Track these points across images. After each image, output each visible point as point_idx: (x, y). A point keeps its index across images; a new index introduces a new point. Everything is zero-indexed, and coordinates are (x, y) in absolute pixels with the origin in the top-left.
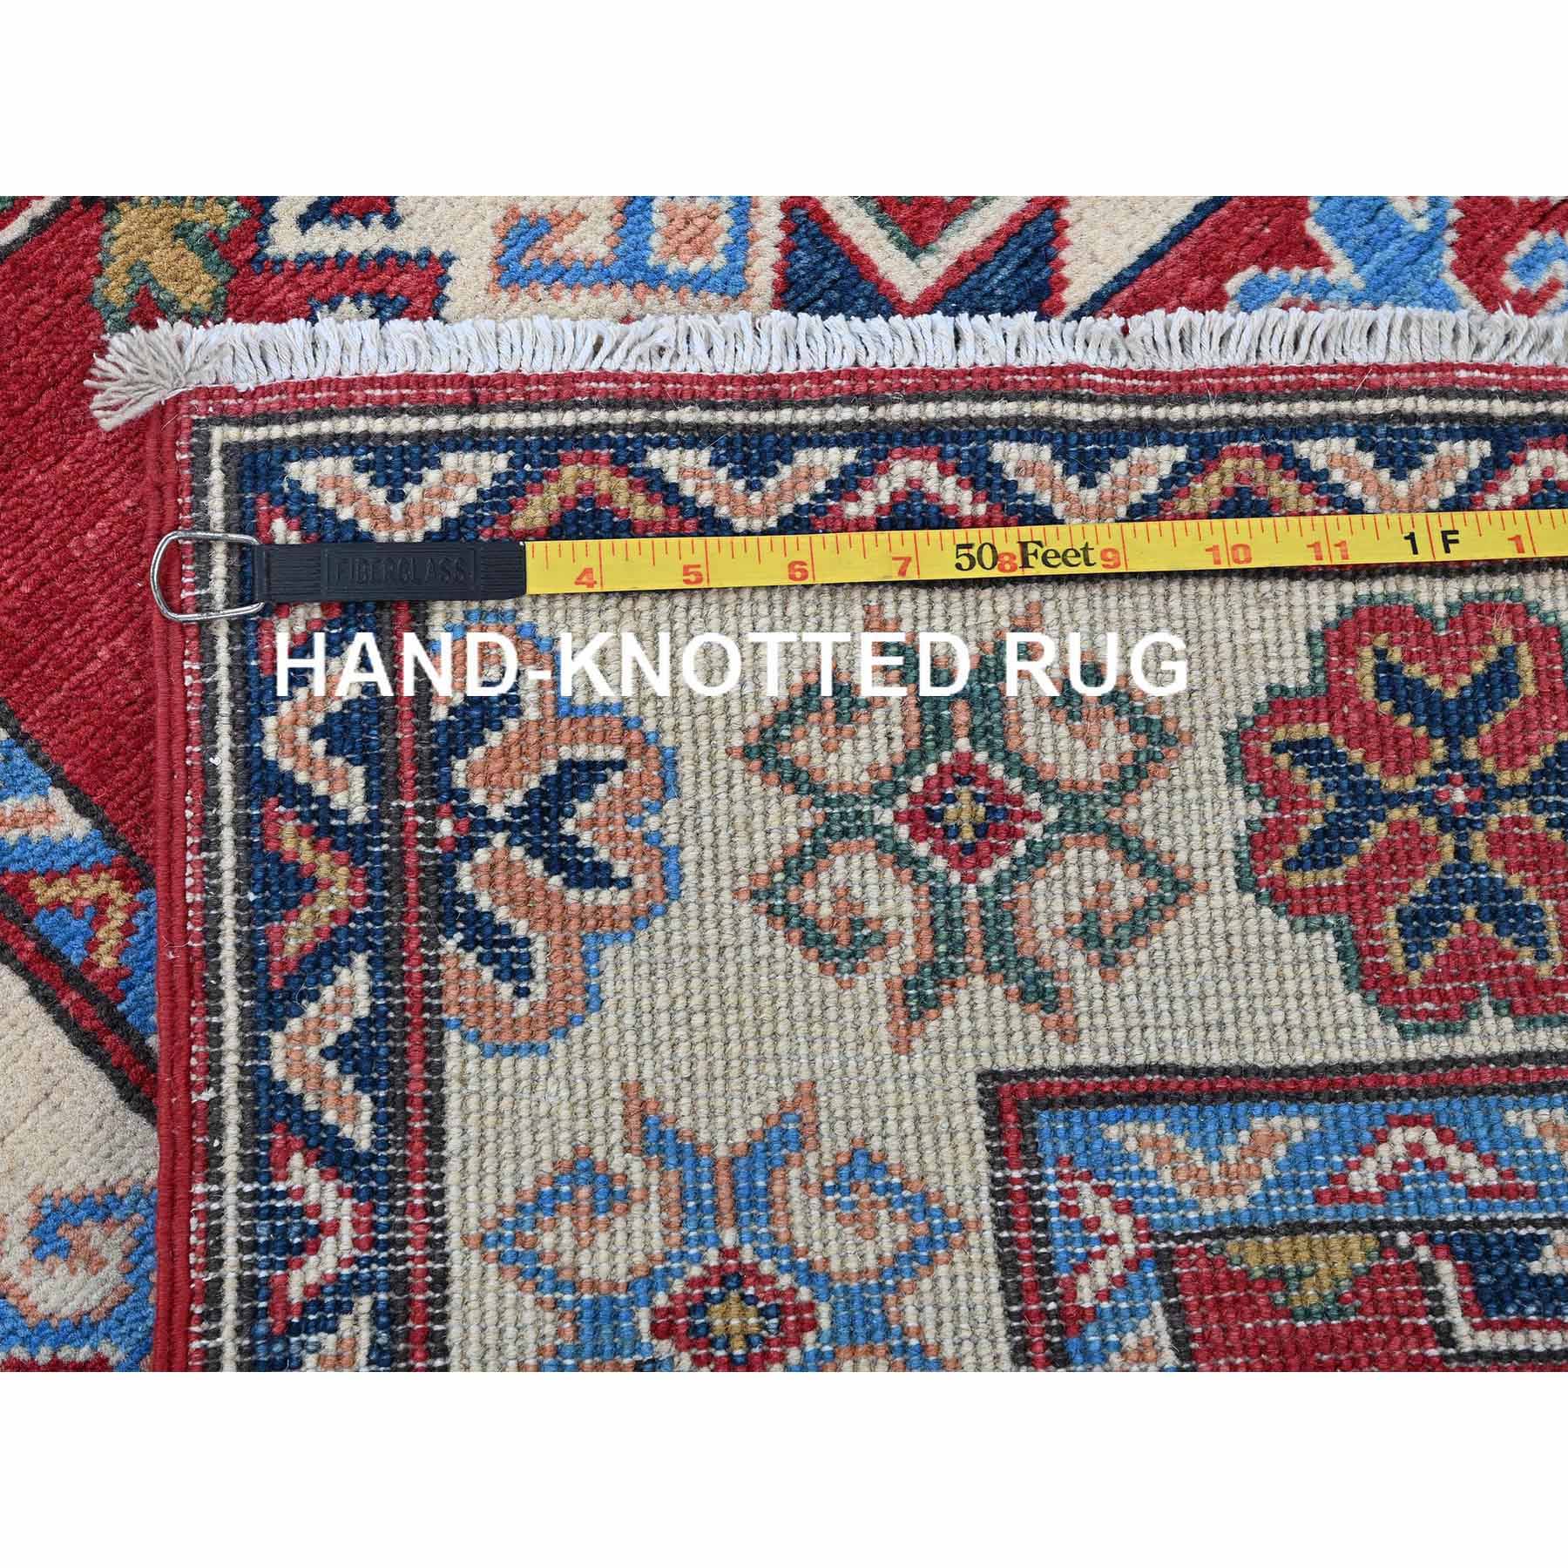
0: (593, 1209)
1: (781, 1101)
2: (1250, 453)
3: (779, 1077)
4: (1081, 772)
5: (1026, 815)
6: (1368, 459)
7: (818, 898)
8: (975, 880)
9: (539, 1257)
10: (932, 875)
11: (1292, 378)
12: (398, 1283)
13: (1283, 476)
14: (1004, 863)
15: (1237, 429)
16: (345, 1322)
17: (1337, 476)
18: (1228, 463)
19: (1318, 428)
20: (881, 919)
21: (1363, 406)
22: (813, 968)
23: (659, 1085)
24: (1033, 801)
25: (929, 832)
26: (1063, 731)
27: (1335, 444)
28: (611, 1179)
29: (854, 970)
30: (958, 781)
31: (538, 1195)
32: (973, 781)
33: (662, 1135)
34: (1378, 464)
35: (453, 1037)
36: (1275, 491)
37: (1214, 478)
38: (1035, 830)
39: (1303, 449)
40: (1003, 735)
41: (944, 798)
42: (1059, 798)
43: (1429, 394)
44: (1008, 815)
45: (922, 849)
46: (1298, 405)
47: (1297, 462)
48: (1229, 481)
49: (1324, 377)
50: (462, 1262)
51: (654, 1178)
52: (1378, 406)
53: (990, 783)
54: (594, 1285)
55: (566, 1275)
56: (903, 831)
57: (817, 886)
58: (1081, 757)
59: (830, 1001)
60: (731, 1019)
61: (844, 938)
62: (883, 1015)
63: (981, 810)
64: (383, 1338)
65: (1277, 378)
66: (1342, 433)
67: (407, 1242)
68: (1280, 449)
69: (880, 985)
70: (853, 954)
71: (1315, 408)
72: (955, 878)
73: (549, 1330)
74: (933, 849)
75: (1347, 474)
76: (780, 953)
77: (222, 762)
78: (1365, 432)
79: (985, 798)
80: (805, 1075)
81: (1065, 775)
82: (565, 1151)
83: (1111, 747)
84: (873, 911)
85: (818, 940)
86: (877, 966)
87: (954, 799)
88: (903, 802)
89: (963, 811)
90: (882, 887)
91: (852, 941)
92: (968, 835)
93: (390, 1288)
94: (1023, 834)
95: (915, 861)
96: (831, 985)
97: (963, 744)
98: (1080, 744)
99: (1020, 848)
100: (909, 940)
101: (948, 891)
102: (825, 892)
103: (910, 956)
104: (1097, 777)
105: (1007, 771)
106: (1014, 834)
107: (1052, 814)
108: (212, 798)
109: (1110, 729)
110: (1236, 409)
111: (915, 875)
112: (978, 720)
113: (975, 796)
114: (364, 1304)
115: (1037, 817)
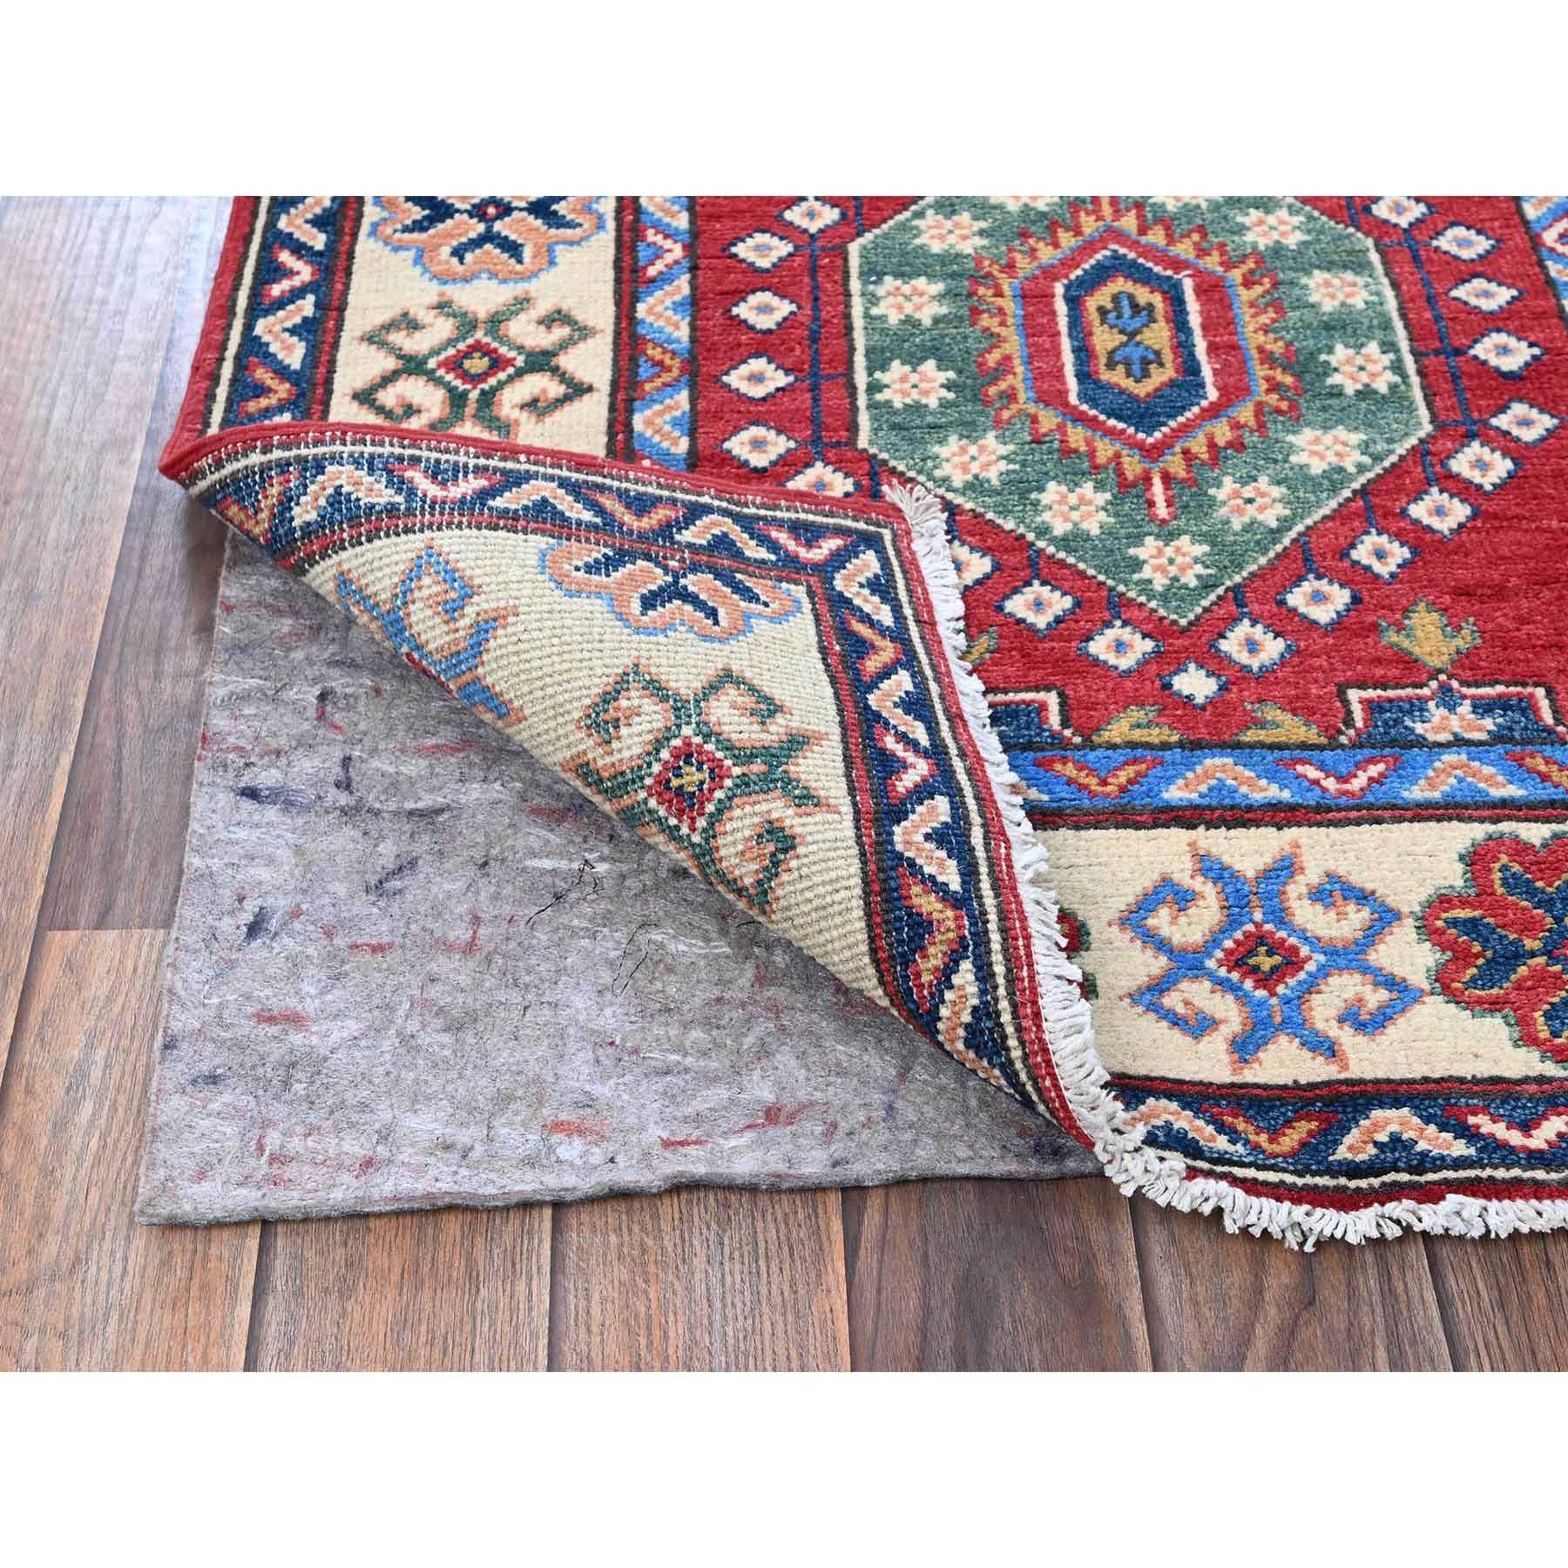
0: (446, 602)
1: (511, 701)
2: (960, 927)
3: (523, 695)
4: (723, 852)
5: (693, 820)
6: (966, 1018)
7: (634, 698)
8: (651, 795)
9: (419, 578)
10: (649, 765)
11: (1022, 952)
12: (410, 512)
13: (945, 954)
14: (662, 812)
15: (980, 919)
16: (391, 491)
17: (949, 995)
18: (950, 913)
19: (984, 974)
20: (619, 738)
21: (1004, 1005)
22: (588, 702)
23: (515, 627)
24: (701, 823)
25: (677, 757)
26: (747, 833)
27: (972, 989)
28: (462, 608)
29: (589, 727)
30: (712, 770)
31: (454, 571)
32: (712, 779)
33: (487, 631)
34: (967, 1026)
35: (551, 541)
36: (932, 950)
37: (939, 906)
38: (685, 830)
39: (966, 965)
40: (743, 794)
41: (701, 764)
42: (707, 840)
43: (1025, 1057)
44: (692, 806)
45: (665, 754)
46: (1000, 957)
47: (957, 963)
48: (935, 916)
49: (1025, 973)
50: (416, 541)
51: (462, 633)
52: (1006, 1018)
53: (711, 791)
54: (408, 615)
55: (409, 597)
56: (677, 742)
57: (640, 697)
58: (732, 850)
59: (567, 718)
60: (555, 658)
61: (607, 717)
62: (568, 754)
63: (691, 789)
64: (378, 508)
65: (1021, 942)
66: (983, 992)
67: (432, 515)
68: (966, 948)
69: (582, 747)
70: (598, 725)
71: (999, 969)
72: (648, 781)
73: (383, 596)
74: (667, 762)
75: (954, 1003)
76: (597, 681)
77: (705, 499)
78: (984, 1011)
79: (701, 790)
80: (527, 712)
81: (720, 841)
82: (477, 581)
83: (743, 870)
84: (624, 731)
85: (606, 702)
86: (591, 742)
87: (699, 769)
88: (697, 740)
89: (692, 777)
90: (640, 734)
91: (607, 723)
92: (675, 783)
93: (408, 509)
94: (681, 821)
95: (658, 751)
96: (576, 715)
97: (737, 771)
98: (740, 847)
99: (673, 821)
100: (608, 760)
101: (642, 778)
102: (636, 702)
103: (600, 763)
104: (724, 864)
105: (720, 801)
106: (680, 814)
107: (696, 839)
108: (687, 491)
109: (754, 866)
110: (993, 917)
111: (649, 754)
112: (753, 777)
113: (702, 783)
114: (400, 499)
115: (693, 829)
